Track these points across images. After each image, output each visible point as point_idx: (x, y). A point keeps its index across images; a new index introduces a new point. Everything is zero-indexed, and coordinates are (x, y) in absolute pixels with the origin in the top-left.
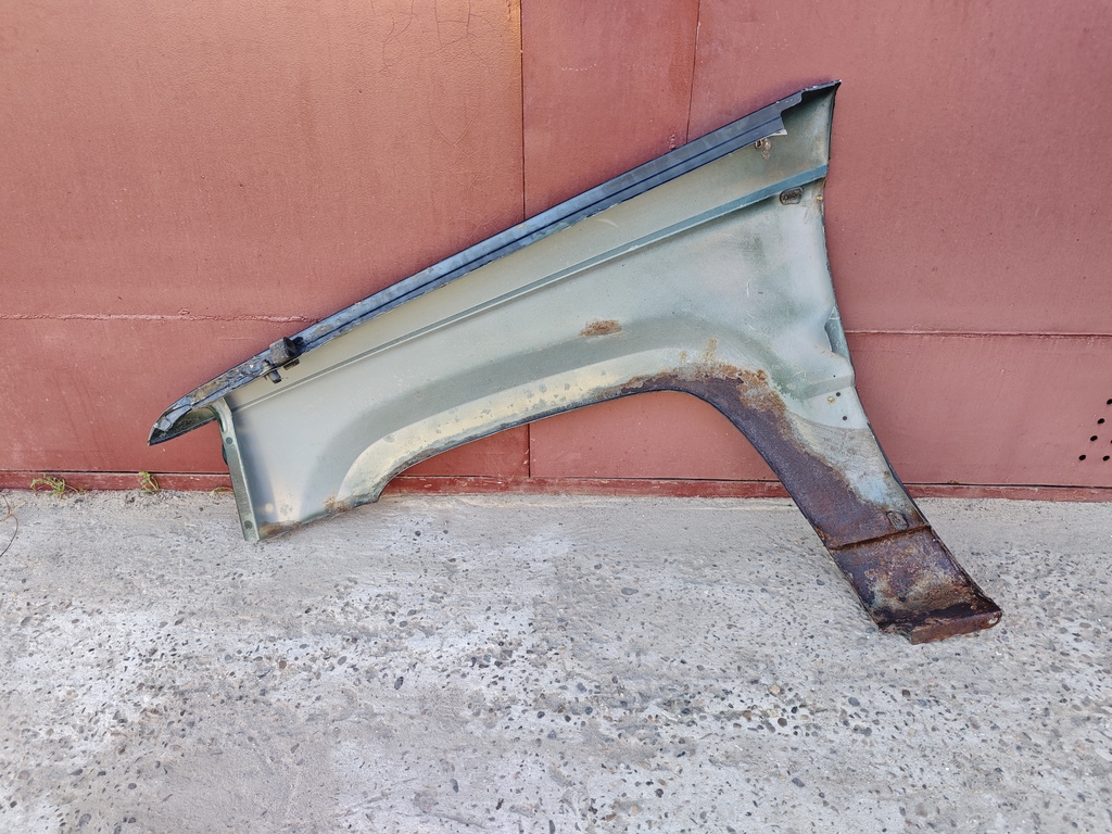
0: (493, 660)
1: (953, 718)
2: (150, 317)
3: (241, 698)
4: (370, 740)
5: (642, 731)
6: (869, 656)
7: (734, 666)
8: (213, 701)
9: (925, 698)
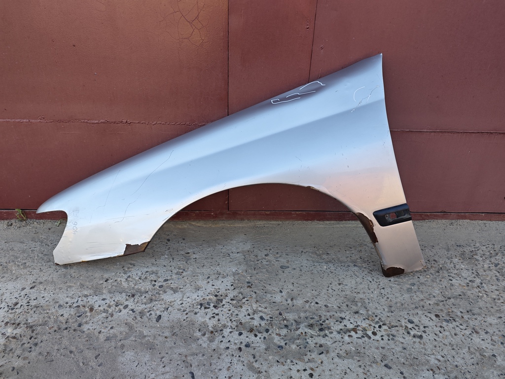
0: (212, 305)
1: (465, 328)
2: (22, 121)
3: (66, 329)
4: (142, 351)
5: (298, 341)
6: (415, 297)
7: (345, 305)
8: (49, 331)
9: (448, 318)
